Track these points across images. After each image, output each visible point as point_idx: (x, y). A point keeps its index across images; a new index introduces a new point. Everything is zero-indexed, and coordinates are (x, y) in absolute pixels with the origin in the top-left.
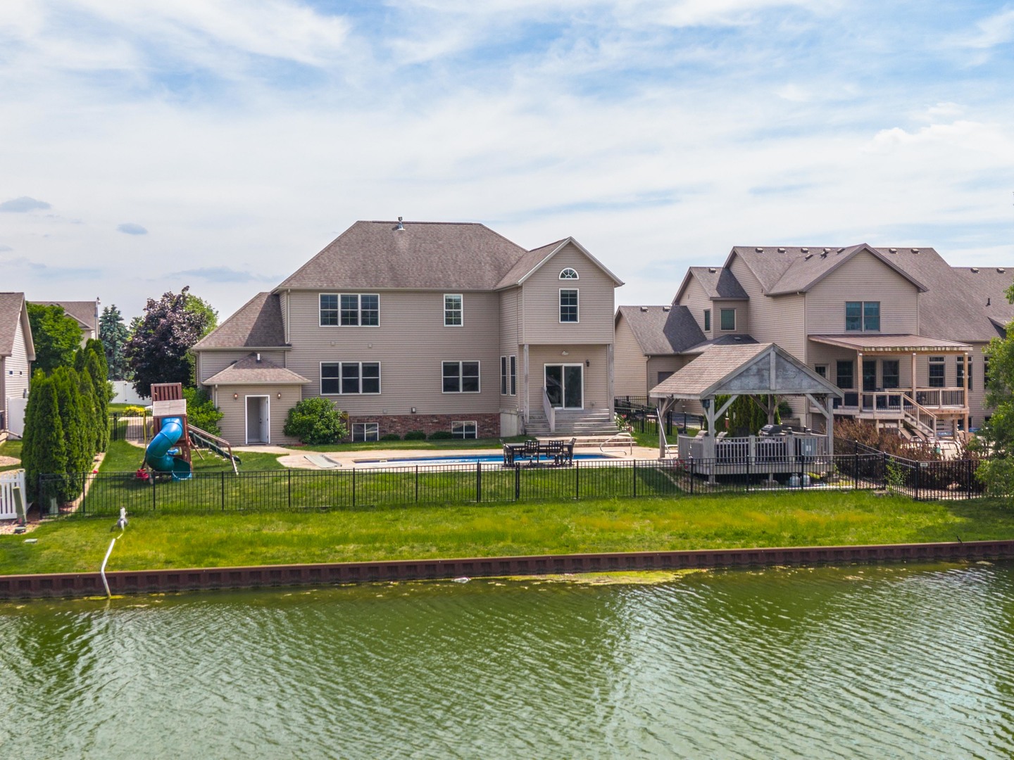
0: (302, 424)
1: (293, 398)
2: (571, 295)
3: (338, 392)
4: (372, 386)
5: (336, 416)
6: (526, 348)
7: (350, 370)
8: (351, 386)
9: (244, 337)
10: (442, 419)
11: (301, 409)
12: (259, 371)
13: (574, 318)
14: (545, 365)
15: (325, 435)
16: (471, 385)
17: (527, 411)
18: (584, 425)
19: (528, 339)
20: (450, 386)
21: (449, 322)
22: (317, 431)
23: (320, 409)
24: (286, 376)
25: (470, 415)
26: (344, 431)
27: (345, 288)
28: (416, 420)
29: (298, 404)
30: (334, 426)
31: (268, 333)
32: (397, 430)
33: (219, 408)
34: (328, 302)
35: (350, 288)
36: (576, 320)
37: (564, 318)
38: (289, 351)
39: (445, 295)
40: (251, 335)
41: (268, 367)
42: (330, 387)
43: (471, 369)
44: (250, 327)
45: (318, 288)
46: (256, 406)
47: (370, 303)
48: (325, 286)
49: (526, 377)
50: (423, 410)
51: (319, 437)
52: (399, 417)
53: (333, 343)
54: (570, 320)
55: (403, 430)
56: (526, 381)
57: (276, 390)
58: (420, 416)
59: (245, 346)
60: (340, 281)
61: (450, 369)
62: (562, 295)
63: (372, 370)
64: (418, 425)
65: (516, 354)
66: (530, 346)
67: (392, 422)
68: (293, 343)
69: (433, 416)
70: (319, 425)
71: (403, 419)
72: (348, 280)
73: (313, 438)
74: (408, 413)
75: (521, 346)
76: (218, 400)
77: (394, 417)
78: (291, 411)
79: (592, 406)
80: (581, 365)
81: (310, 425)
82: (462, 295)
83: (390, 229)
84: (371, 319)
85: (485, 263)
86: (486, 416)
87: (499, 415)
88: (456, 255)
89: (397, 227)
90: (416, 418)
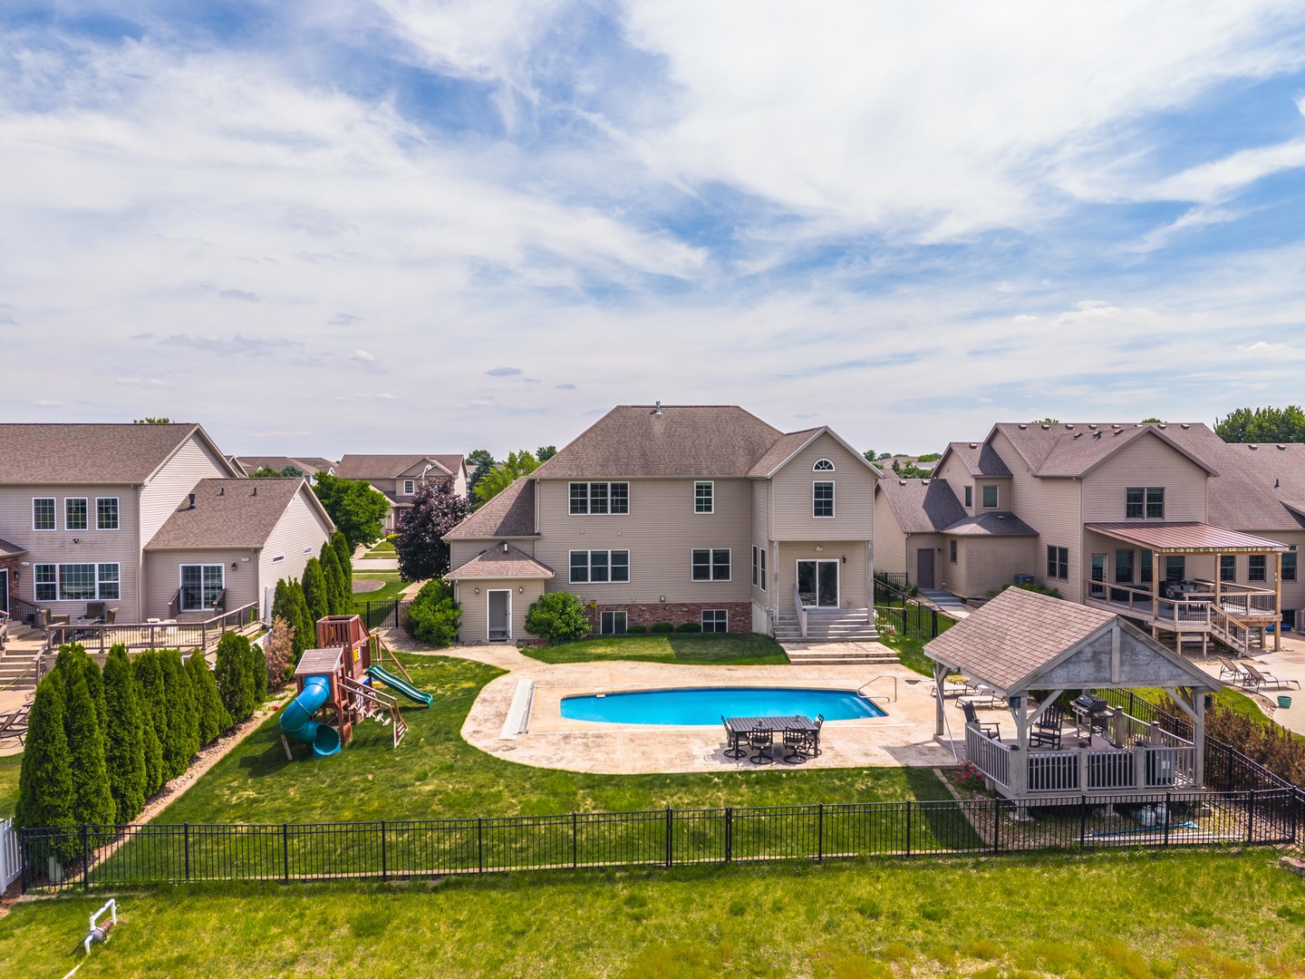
0: (541, 623)
1: (536, 592)
2: (826, 488)
3: (587, 580)
4: (620, 574)
5: (578, 611)
6: (776, 544)
7: (599, 558)
8: (600, 575)
9: (495, 525)
10: (692, 607)
11: (544, 604)
12: (502, 563)
13: (829, 513)
14: (798, 560)
15: (565, 634)
16: (722, 573)
17: (776, 613)
18: (840, 629)
19: (778, 535)
20: (700, 573)
21: (700, 508)
22: (556, 629)
23: (560, 605)
24: (530, 569)
25: (721, 604)
26: (586, 627)
27: (595, 477)
28: (665, 609)
29: (541, 598)
30: (575, 622)
31: (520, 520)
32: (645, 620)
33: (459, 604)
34: (578, 489)
35: (599, 476)
36: (831, 514)
37: (818, 513)
38: (538, 540)
39: (695, 482)
40: (503, 523)
41: (513, 559)
42: (578, 575)
43: (722, 557)
44: (504, 515)
45: (567, 477)
46: (499, 600)
47: (620, 490)
48: (574, 475)
49: (776, 575)
50: (672, 598)
51: (559, 635)
52: (648, 605)
53: (582, 531)
54: (825, 515)
55: (652, 618)
56: (776, 580)
57: (520, 584)
58: (669, 604)
59: (495, 535)
60: (591, 473)
61: (700, 557)
62: (816, 488)
63: (620, 558)
64: (667, 613)
65: (765, 547)
66: (780, 542)
67: (641, 610)
68: (543, 532)
69: (683, 605)
70: (558, 623)
71: (652, 608)
72: (598, 468)
73: (552, 637)
74: (657, 602)
75: (771, 542)
76: (459, 593)
77: (643, 605)
78: (533, 606)
79: (849, 605)
80: (837, 560)
81: (550, 624)
82: (713, 482)
83: (648, 413)
84: (621, 506)
85: (739, 448)
86: (737, 605)
87: (751, 603)
88: (711, 440)
89: (655, 412)
90: (665, 606)
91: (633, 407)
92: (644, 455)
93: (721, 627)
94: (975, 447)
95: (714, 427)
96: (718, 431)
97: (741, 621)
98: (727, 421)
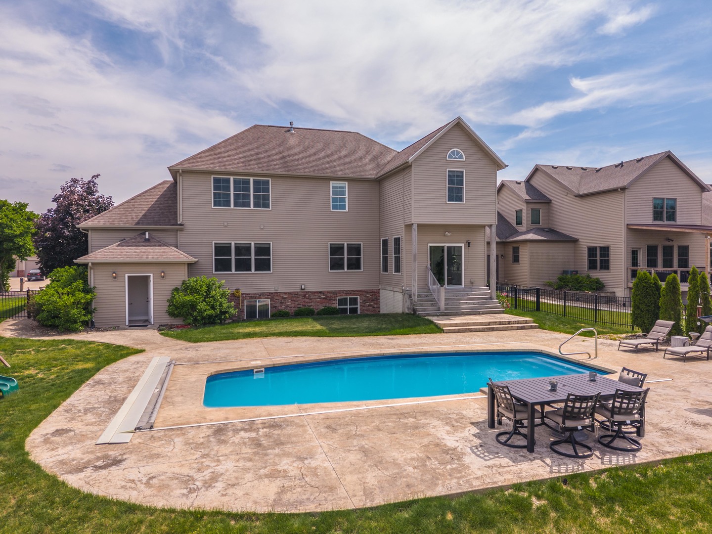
0: (183, 305)
1: (179, 277)
2: (457, 176)
3: (231, 271)
4: (264, 265)
5: (223, 295)
6: (415, 227)
7: (243, 250)
8: (243, 265)
9: (137, 217)
10: (329, 295)
11: (187, 288)
12: (143, 249)
13: (460, 199)
14: (430, 245)
15: (210, 316)
16: (355, 265)
17: (415, 290)
18: (470, 304)
19: (418, 218)
20: (336, 265)
21: (335, 207)
22: (201, 312)
23: (205, 288)
24: (171, 254)
25: (354, 291)
26: (232, 311)
27: (237, 171)
28: (305, 296)
29: (184, 283)
30: (221, 305)
31: (163, 213)
32: (287, 307)
33: (94, 288)
34: (221, 185)
35: (241, 170)
36: (461, 200)
37: (451, 198)
38: (182, 230)
39: (331, 182)
40: (145, 215)
41: (155, 246)
42: (222, 265)
43: (355, 250)
44: (146, 209)
45: (210, 169)
46: (139, 285)
47: (262, 187)
48: (217, 168)
49: (415, 256)
50: (311, 287)
51: (203, 318)
52: (290, 293)
53: (226, 224)
54: (457, 201)
55: (293, 305)
56: (415, 260)
57: (161, 268)
58: (309, 292)
59: (136, 225)
60: (233, 164)
61: (336, 250)
62: (449, 176)
63: (263, 250)
64: (307, 300)
65: (402, 234)
66: (420, 226)
67: (283, 298)
68: (187, 223)
69: (321, 292)
70: (202, 306)
71: (293, 296)
72: (241, 165)
73: (195, 320)
74: (298, 290)
75: (409, 227)
76: (94, 278)
77: (285, 293)
78: (176, 290)
79: (473, 284)
80: (462, 245)
81: (193, 306)
82: (347, 183)
83: (283, 131)
84: (262, 201)
85: (365, 159)
86: (367, 292)
87: (379, 290)
88: (340, 152)
89: (289, 131)
90: (305, 294)
91: (269, 126)
92: (283, 158)
93: (354, 311)
94: (520, 183)
95: (341, 144)
96: (345, 147)
97: (370, 305)
98: (351, 141)
